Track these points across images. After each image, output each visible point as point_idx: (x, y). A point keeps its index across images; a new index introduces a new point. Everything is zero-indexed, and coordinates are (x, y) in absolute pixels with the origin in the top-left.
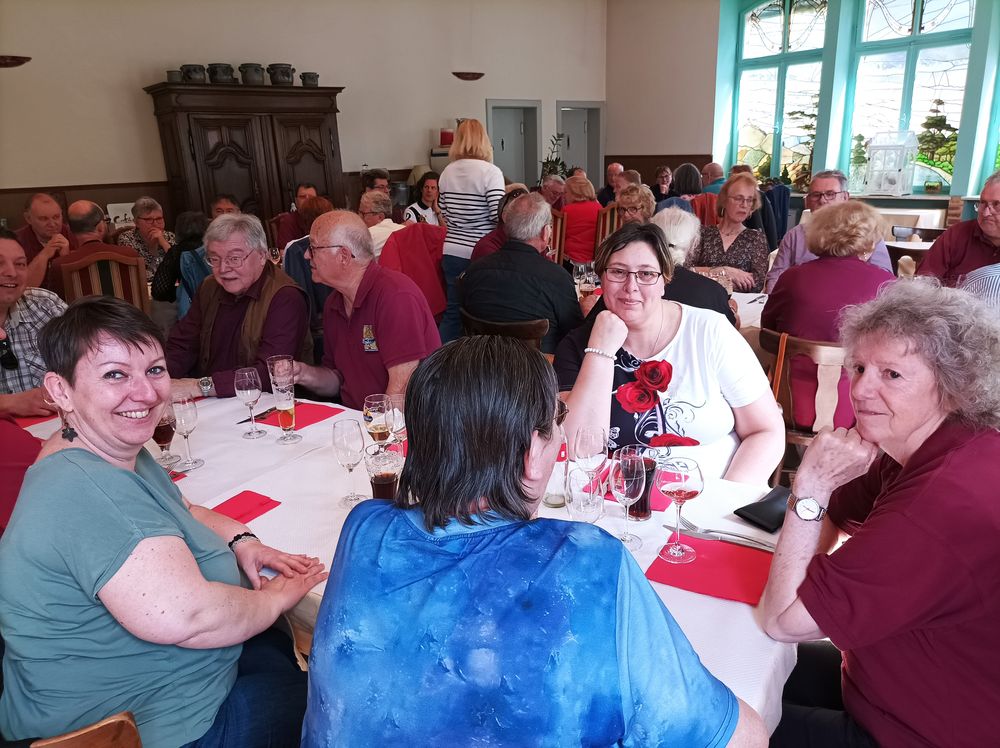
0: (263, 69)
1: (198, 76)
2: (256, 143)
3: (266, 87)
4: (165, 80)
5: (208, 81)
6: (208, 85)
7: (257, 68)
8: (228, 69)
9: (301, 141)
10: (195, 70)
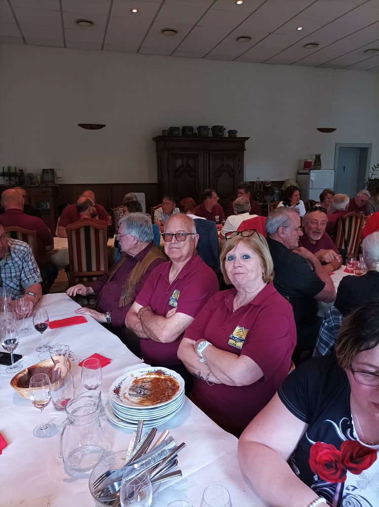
0: (209, 129)
1: (176, 133)
2: (200, 166)
3: (210, 137)
4: (161, 135)
5: (181, 135)
6: (180, 137)
7: (206, 128)
8: (191, 129)
9: (223, 165)
10: (175, 130)
